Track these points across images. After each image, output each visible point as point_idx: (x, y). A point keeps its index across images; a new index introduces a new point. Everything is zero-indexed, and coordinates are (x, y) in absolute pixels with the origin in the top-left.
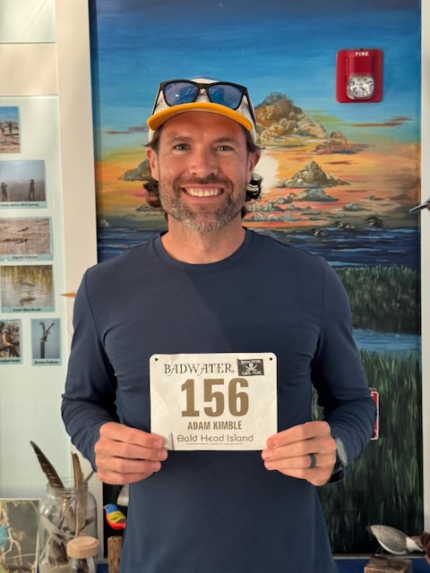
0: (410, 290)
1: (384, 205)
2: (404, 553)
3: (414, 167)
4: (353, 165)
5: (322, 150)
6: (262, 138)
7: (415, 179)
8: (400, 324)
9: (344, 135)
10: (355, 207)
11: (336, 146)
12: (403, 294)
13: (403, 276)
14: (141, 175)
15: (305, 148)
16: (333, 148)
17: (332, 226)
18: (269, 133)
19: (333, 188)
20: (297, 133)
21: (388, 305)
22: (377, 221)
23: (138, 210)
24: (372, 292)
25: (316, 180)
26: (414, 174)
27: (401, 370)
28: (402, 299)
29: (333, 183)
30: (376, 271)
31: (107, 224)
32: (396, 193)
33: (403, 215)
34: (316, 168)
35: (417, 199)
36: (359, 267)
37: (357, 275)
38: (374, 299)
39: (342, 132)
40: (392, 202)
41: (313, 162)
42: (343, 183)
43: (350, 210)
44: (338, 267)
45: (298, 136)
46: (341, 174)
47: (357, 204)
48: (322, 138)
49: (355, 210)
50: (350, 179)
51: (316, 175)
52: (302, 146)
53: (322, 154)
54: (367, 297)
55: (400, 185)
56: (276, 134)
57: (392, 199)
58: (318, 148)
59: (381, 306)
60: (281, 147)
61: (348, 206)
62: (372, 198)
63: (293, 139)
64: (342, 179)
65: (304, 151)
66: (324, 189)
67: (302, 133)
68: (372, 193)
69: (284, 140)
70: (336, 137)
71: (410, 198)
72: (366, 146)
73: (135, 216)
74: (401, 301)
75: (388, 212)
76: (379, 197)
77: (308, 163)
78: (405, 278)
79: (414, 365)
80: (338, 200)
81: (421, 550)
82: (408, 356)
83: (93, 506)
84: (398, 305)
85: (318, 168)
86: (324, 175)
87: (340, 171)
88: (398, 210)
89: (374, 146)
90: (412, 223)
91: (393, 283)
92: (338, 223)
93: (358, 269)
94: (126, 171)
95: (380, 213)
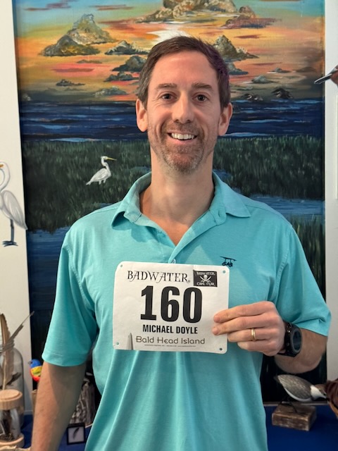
0: (314, 159)
1: (290, 78)
2: (308, 400)
3: (319, 40)
4: (261, 39)
5: (231, 25)
6: (174, 13)
7: (319, 52)
8: (305, 191)
9: (253, 10)
10: (263, 80)
11: (245, 21)
12: (308, 161)
13: (308, 145)
14: (60, 50)
15: (215, 23)
16: (242, 23)
17: (242, 98)
18: (181, 8)
19: (243, 61)
20: (208, 8)
21: (294, 173)
22: (283, 92)
23: (58, 85)
24: (279, 161)
25: (227, 54)
26: (319, 47)
27: (306, 234)
28: (307, 167)
29: (243, 56)
30: (283, 141)
31: (29, 99)
32: (302, 65)
33: (308, 87)
34: (226, 42)
35: (321, 71)
36: (267, 137)
37: (265, 145)
38: (281, 168)
39: (250, 6)
40: (298, 75)
41: (224, 36)
42: (252, 57)
43: (259, 82)
44: (248, 137)
45: (208, 11)
46: (250, 48)
47: (265, 77)
48: (231, 13)
49: (263, 83)
50: (259, 52)
51: (226, 49)
52: (213, 20)
53: (231, 28)
54: (274, 165)
55: (306, 57)
56: (188, 9)
57: (298, 71)
58: (228, 22)
59: (288, 173)
60: (192, 22)
61: (257, 78)
62: (280, 71)
63: (203, 14)
64: (251, 53)
65: (215, 25)
66: (234, 63)
67: (213, 8)
68: (279, 66)
69: (196, 15)
70: (245, 12)
71: (314, 70)
72: (273, 20)
73: (55, 90)
74: (306, 169)
75: (294, 84)
76: (287, 70)
77: (218, 37)
78: (310, 147)
79: (318, 228)
80: (247, 73)
81: (325, 397)
82: (312, 220)
83: (20, 362)
84: (303, 173)
85: (228, 42)
86: (234, 49)
87: (250, 45)
88: (304, 82)
89: (281, 20)
90: (317, 95)
91: (299, 152)
92: (247, 95)
93: (266, 139)
94: (46, 47)
95: (287, 85)
